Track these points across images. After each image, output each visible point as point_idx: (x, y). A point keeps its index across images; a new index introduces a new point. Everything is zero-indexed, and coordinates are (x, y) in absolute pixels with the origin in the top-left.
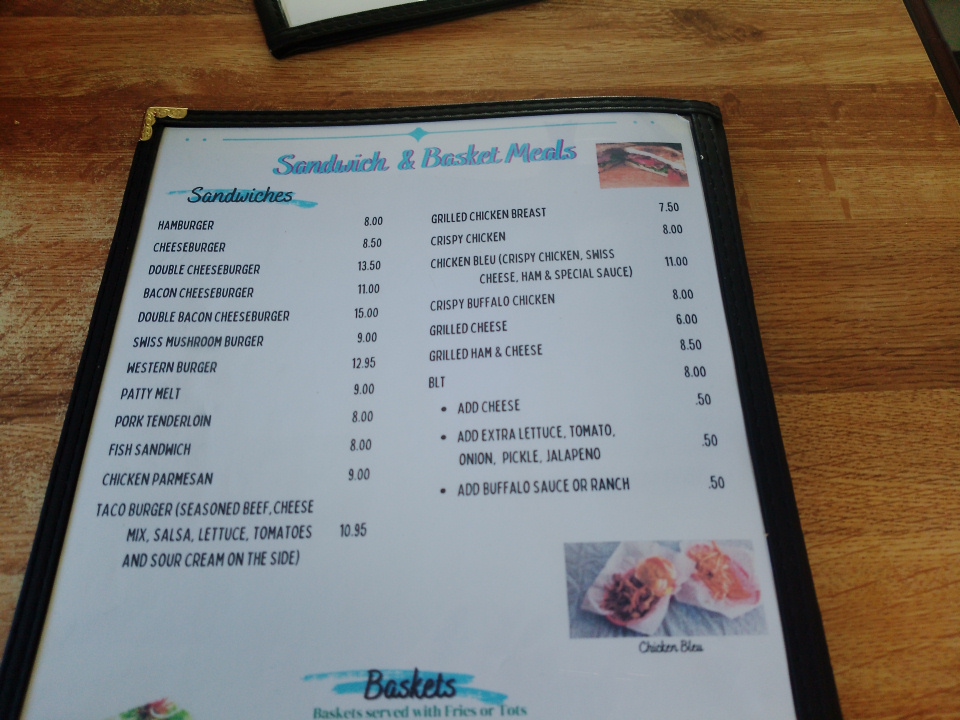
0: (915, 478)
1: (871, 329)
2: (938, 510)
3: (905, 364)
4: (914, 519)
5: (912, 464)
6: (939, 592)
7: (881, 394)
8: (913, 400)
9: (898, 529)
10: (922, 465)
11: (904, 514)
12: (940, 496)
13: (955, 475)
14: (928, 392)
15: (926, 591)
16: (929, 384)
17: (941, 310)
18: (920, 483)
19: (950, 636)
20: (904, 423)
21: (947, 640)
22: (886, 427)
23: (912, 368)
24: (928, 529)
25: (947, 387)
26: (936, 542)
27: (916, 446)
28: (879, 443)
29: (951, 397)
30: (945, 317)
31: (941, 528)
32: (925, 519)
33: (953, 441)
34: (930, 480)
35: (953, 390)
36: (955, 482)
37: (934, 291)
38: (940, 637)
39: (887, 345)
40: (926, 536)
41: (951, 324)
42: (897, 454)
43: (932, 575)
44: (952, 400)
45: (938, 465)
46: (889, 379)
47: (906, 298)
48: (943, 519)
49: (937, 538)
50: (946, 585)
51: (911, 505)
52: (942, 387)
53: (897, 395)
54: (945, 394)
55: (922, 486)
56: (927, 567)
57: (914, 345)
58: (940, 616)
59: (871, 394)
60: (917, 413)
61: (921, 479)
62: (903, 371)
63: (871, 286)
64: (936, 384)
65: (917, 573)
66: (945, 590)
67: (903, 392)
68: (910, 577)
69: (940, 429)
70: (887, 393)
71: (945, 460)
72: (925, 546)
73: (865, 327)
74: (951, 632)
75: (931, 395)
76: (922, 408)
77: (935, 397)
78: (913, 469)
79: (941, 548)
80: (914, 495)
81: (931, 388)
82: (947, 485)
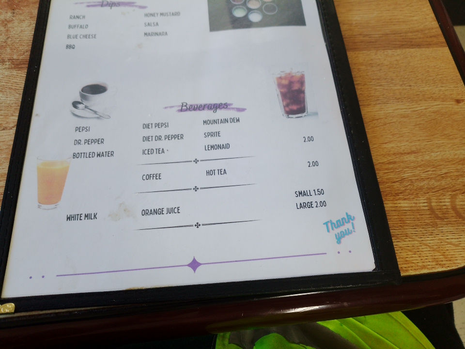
0: (375, 84)
1: (359, 27)
2: (385, 96)
3: (373, 41)
4: (373, 100)
5: (373, 79)
6: (382, 127)
7: (361, 52)
8: (376, 54)
9: (366, 104)
10: (378, 79)
11: (369, 98)
12: (385, 91)
13: (392, 83)
14: (383, 51)
15: (377, 127)
16: (383, 48)
17: (390, 19)
18: (377, 86)
19: (386, 143)
20: (371, 64)
21: (384, 144)
22: (363, 65)
23: (376, 42)
24: (379, 104)
25: (391, 49)
26: (382, 108)
27: (376, 72)
28: (360, 71)
29: (393, 53)
30: (392, 22)
31: (385, 103)
32: (378, 100)
33: (392, 70)
34: (381, 85)
35: (394, 50)
36: (392, 86)
37: (388, 12)
38: (381, 144)
39: (365, 33)
40: (378, 107)
41: (394, 25)
42: (367, 75)
43: (379, 121)
44: (393, 54)
45: (386, 79)
46: (365, 46)
47: (375, 15)
48: (386, 100)
49: (383, 107)
50: (385, 124)
51: (372, 95)
52: (388, 49)
53: (369, 53)
54: (390, 52)
55: (378, 87)
56: (378, 118)
57: (377, 33)
58: (382, 136)
59: (357, 52)
60: (377, 59)
61: (378, 85)
62: (372, 43)
63: (359, 10)
64: (386, 48)
65: (373, 120)
66: (385, 126)
67: (371, 51)
68: (370, 122)
69: (387, 65)
70: (364, 52)
71: (388, 77)
72: (378, 110)
73: (356, 26)
74: (386, 142)
75: (384, 53)
76: (380, 57)
77: (386, 53)
78: (374, 81)
79: (384, 110)
80: (374, 91)
81: (384, 50)
82: (388, 87)
